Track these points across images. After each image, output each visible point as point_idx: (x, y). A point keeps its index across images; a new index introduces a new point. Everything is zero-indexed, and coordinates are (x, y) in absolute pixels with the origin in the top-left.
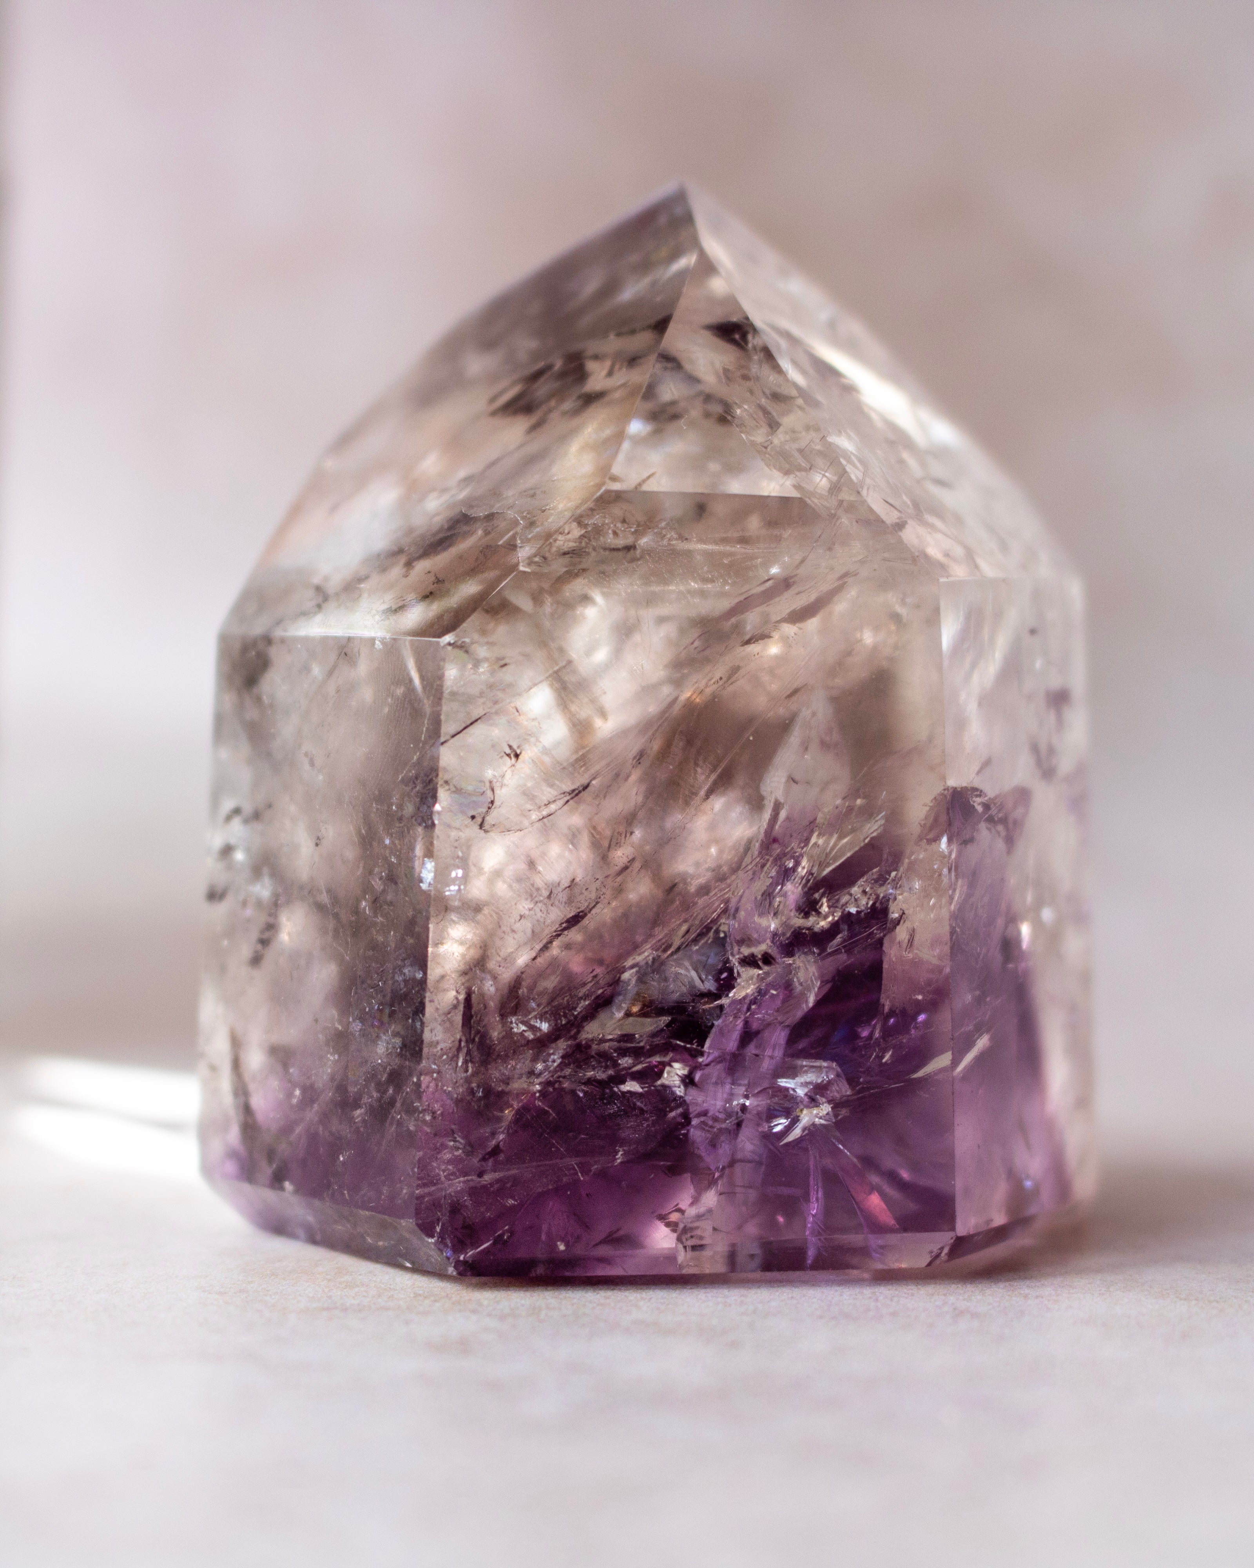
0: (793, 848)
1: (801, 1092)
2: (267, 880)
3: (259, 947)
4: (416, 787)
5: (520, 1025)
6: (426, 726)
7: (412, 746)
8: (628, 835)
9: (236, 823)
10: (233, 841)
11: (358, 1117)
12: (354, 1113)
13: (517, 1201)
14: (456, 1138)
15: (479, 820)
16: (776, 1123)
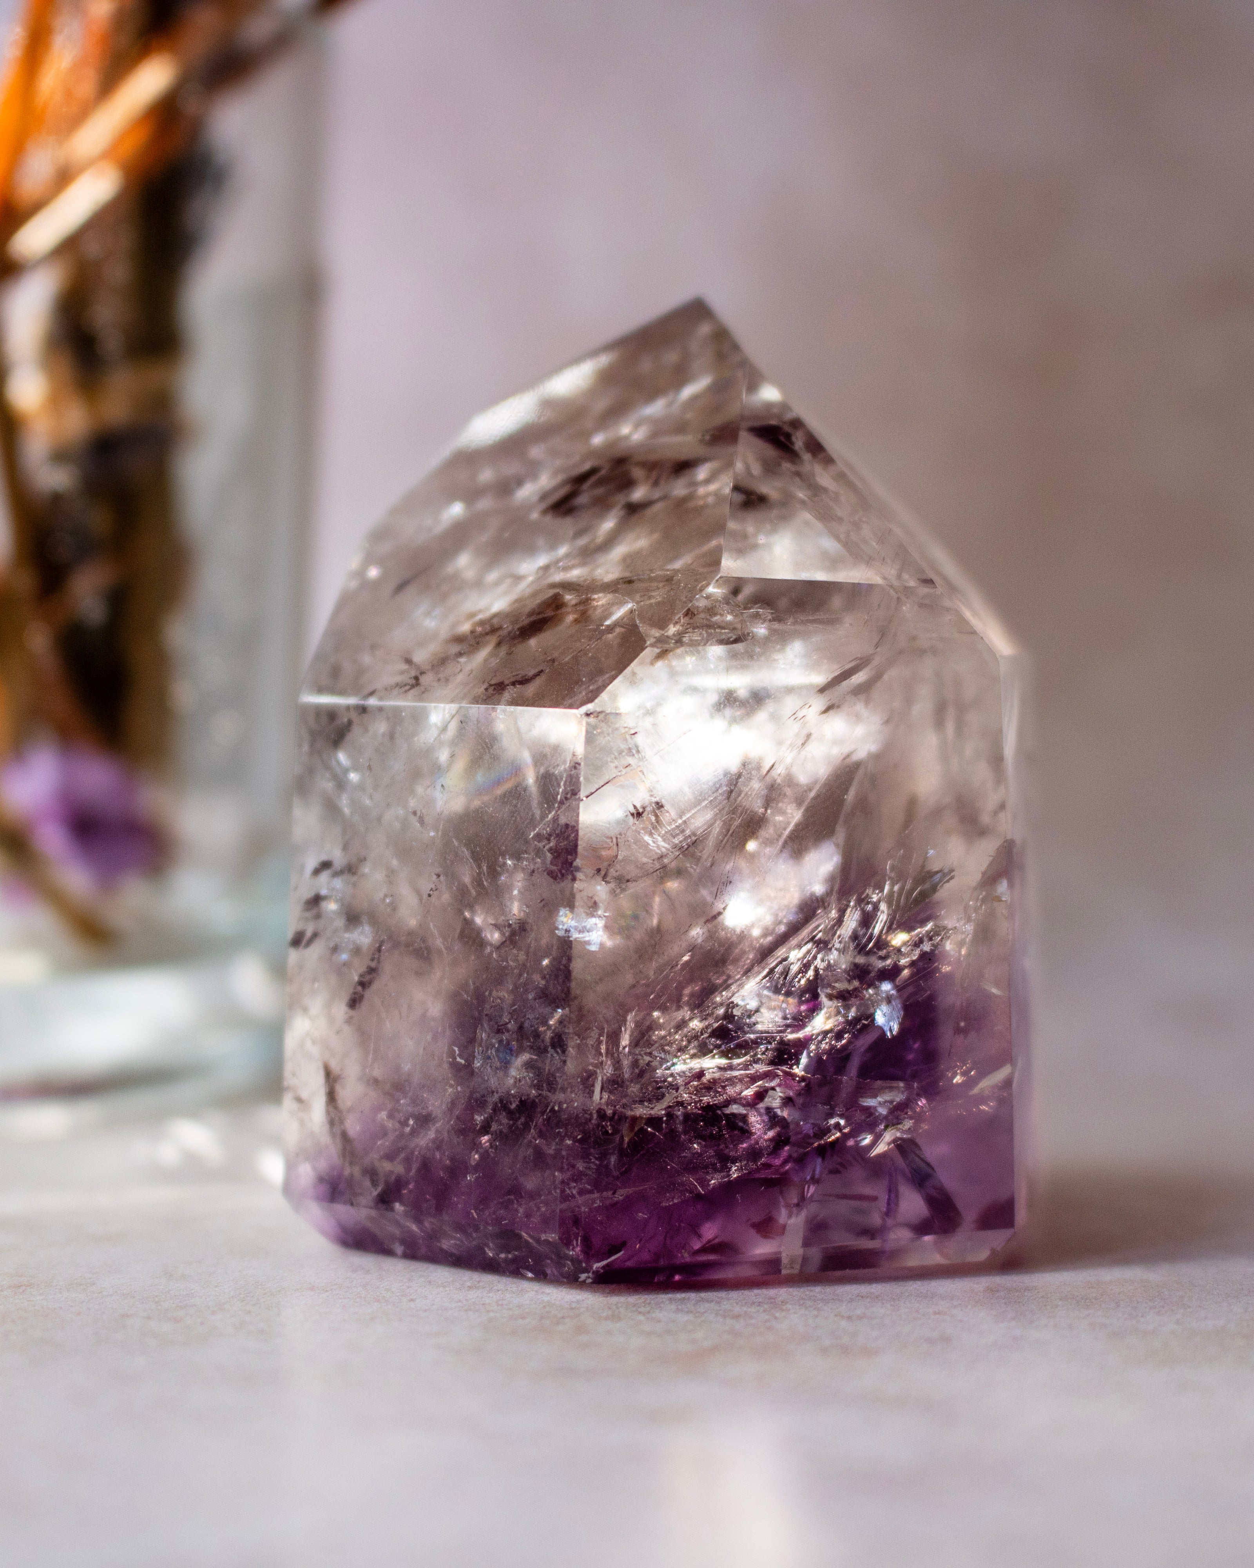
0: (868, 895)
1: (883, 1111)
2: (367, 929)
3: (360, 988)
4: (549, 843)
5: (645, 1057)
6: (563, 787)
7: (546, 806)
8: (728, 884)
9: (324, 876)
10: (324, 892)
11: (486, 1142)
12: (482, 1138)
13: (646, 1215)
14: (591, 1159)
15: (603, 873)
16: (861, 1138)
